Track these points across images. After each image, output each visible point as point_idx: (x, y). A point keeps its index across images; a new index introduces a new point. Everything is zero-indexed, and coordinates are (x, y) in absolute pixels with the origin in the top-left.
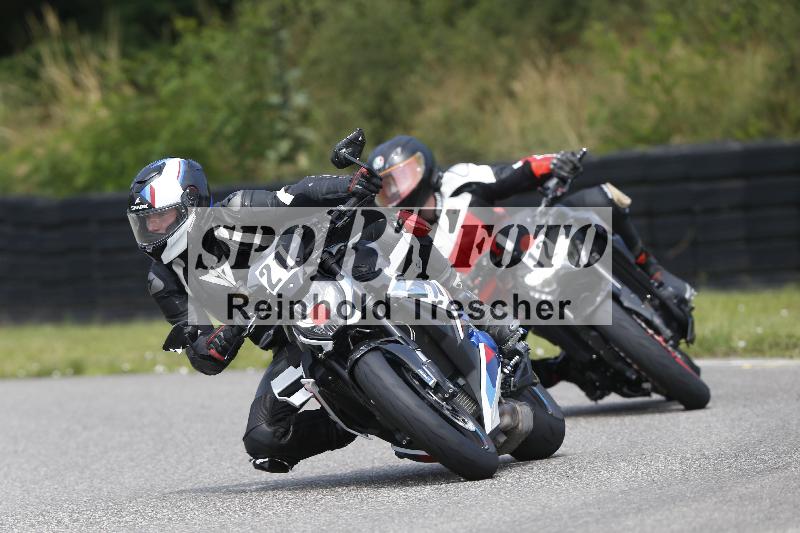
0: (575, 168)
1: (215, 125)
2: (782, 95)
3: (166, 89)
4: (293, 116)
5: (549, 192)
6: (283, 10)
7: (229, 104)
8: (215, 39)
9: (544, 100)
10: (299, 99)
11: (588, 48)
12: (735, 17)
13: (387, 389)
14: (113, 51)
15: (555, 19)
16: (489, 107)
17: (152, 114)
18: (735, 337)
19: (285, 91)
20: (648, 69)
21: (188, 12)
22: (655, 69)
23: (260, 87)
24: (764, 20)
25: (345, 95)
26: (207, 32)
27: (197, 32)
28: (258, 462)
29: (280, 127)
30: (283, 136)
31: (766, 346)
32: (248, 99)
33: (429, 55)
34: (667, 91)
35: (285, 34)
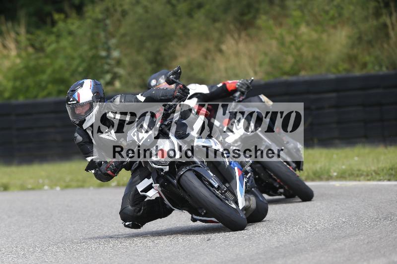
0: (248, 87)
1: (74, 67)
2: (355, 51)
3: (49, 49)
4: (112, 62)
5: (236, 98)
6: (107, 10)
7: (81, 56)
8: (74, 24)
9: (237, 54)
10: (116, 54)
11: (259, 28)
12: (332, 13)
13: (196, 188)
14: (22, 30)
15: (243, 14)
16: (210, 58)
17: (41, 62)
18: (332, 171)
19: (108, 50)
20: (289, 39)
21: (60, 11)
22: (292, 38)
23: (96, 48)
24: (346, 14)
25: (139, 51)
26: (69, 21)
27: (65, 20)
28: (127, 224)
29: (106, 67)
30: (108, 72)
31: (347, 175)
32: (90, 54)
33: (180, 32)
34: (298, 49)
35: (108, 22)
